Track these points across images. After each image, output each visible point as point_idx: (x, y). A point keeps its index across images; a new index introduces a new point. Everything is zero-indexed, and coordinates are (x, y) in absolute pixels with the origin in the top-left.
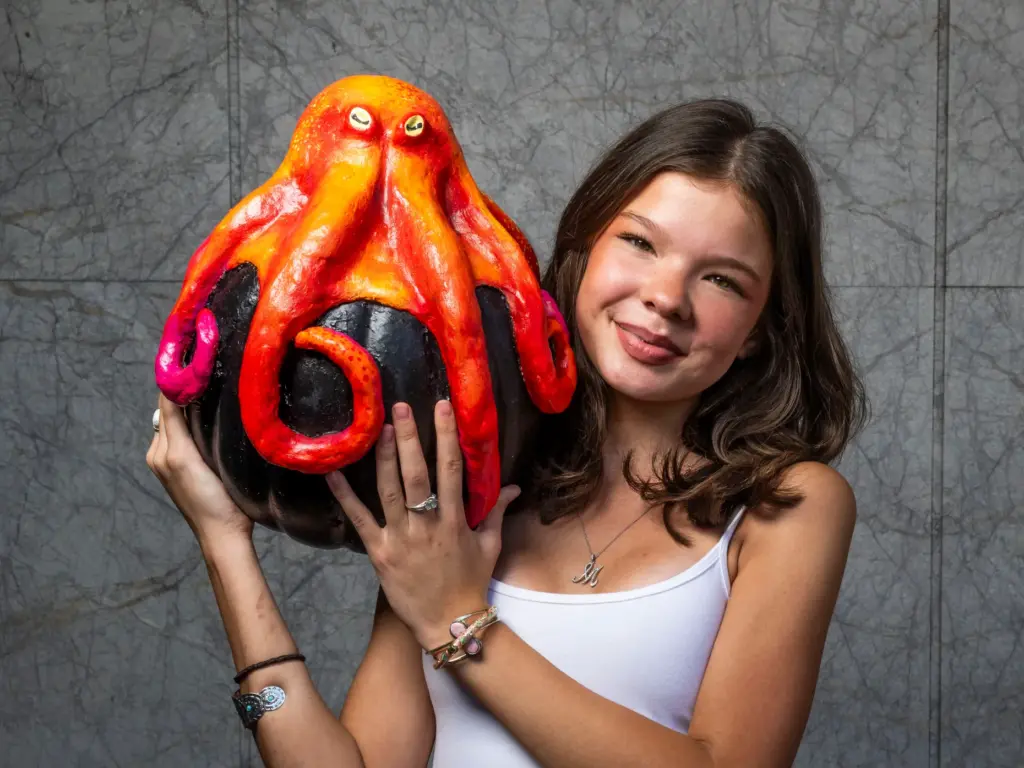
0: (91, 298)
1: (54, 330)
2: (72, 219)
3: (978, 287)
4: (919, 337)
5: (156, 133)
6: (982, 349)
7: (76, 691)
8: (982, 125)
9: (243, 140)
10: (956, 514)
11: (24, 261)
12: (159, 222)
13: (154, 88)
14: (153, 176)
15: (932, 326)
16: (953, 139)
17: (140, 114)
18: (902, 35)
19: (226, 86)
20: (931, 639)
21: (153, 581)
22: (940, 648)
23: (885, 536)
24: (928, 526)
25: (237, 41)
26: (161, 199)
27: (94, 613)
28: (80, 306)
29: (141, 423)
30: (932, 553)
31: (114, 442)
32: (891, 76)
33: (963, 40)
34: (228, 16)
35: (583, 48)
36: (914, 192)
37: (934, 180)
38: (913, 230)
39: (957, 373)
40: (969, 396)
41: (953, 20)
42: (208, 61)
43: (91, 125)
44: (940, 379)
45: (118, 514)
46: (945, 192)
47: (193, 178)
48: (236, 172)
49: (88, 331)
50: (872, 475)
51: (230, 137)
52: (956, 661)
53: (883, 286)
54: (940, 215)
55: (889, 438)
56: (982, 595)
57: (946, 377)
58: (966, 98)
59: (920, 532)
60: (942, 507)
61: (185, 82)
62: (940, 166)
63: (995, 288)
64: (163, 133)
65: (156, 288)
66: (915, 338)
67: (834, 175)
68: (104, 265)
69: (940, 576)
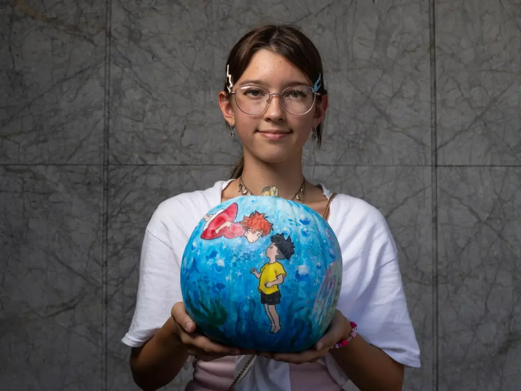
0: (40, 173)
1: (23, 188)
2: (33, 136)
3: (452, 166)
4: (425, 189)
5: (72, 97)
6: (455, 195)
7: (27, 356)
8: (452, 91)
9: (110, 100)
10: (445, 274)
11: (11, 156)
12: (71, 138)
13: (73, 78)
14: (70, 117)
15: (431, 183)
16: (438, 97)
17: (65, 89)
18: (414, 51)
19: (104, 76)
20: (433, 334)
21: (63, 304)
22: (437, 339)
23: (410, 284)
24: (431, 280)
25: (109, 56)
26: (73, 127)
27: (36, 319)
28: (35, 177)
29: (60, 230)
30: (433, 292)
31: (47, 239)
32: (409, 69)
33: (442, 53)
34: (106, 45)
36: (421, 121)
37: (430, 116)
38: (421, 140)
39: (443, 206)
40: (449, 217)
41: (437, 44)
42: (96, 65)
44: (435, 209)
45: (49, 273)
46: (435, 122)
47: (88, 118)
48: (107, 114)
49: (38, 187)
50: (403, 255)
51: (105, 99)
52: (445, 344)
53: (407, 165)
54: (434, 132)
55: (411, 237)
56: (457, 313)
57: (438, 209)
58: (444, 79)
59: (427, 282)
60: (437, 271)
61: (86, 75)
62: (433, 110)
63: (460, 166)
64: (75, 98)
65: (69, 168)
66: (423, 190)
67: (383, 115)
68: (46, 157)
69: (437, 304)
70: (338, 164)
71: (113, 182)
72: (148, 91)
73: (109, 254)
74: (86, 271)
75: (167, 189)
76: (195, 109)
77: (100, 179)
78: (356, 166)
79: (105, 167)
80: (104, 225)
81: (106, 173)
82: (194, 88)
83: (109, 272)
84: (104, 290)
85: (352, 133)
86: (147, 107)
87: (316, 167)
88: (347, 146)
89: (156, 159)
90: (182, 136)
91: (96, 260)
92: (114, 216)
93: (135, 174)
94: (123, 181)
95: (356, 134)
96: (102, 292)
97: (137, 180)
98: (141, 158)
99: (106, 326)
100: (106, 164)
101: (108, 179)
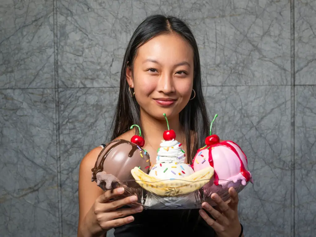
0: (9, 95)
2: (3, 68)
3: (306, 85)
4: (286, 102)
5: (30, 39)
6: (307, 106)
7: (6, 225)
8: (306, 31)
9: (58, 41)
10: (299, 162)
12: (31, 69)
13: (30, 25)
14: (29, 54)
15: (290, 98)
16: (296, 35)
17: (25, 33)
18: (278, 1)
19: (53, 23)
20: (291, 205)
21: (30, 188)
22: (294, 208)
23: (275, 170)
24: (290, 166)
25: (56, 9)
26: (31, 61)
27: (11, 199)
28: (6, 97)
29: (26, 136)
30: (291, 175)
31: (17, 142)
32: (275, 15)
33: (299, 3)
34: (53, 0)
35: (171, 7)
36: (283, 53)
37: (290, 49)
38: (283, 66)
39: (299, 114)
40: (303, 122)
42: (47, 15)
43: (9, 38)
44: (294, 116)
45: (19, 166)
46: (294, 54)
47: (42, 54)
48: (56, 51)
49: (8, 105)
50: (270, 149)
51: (54, 40)
52: (300, 211)
53: (273, 85)
54: (293, 61)
55: (276, 137)
56: (308, 190)
57: (295, 116)
58: (300, 22)
59: (287, 168)
60: (294, 160)
61: (39, 23)
62: (292, 45)
63: (311, 85)
64: (32, 40)
65: (30, 91)
66: (285, 103)
67: (256, 48)
68: (13, 83)
69: (294, 183)
70: (224, 85)
71: (62, 100)
72: (85, 34)
73: (61, 152)
74: (45, 165)
75: (101, 105)
76: (120, 46)
77: (53, 98)
78: (236, 86)
79: (56, 90)
80: (57, 131)
81: (57, 93)
82: (118, 31)
83: (62, 165)
84: (59, 177)
85: (234, 62)
86: (85, 45)
87: (208, 87)
88: (230, 72)
89: (92, 83)
90: (111, 66)
91: (52, 156)
92: (64, 125)
93: (78, 94)
94: (69, 99)
95: (237, 63)
96: (58, 178)
97: (79, 99)
98: (82, 83)
99: (61, 202)
100: (57, 87)
101: (59, 98)
